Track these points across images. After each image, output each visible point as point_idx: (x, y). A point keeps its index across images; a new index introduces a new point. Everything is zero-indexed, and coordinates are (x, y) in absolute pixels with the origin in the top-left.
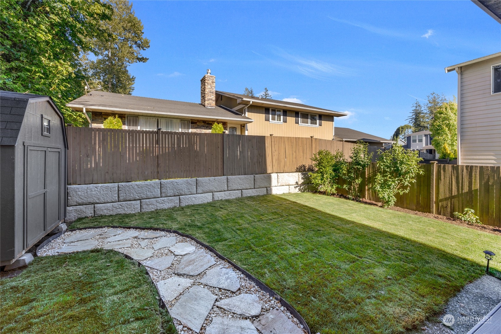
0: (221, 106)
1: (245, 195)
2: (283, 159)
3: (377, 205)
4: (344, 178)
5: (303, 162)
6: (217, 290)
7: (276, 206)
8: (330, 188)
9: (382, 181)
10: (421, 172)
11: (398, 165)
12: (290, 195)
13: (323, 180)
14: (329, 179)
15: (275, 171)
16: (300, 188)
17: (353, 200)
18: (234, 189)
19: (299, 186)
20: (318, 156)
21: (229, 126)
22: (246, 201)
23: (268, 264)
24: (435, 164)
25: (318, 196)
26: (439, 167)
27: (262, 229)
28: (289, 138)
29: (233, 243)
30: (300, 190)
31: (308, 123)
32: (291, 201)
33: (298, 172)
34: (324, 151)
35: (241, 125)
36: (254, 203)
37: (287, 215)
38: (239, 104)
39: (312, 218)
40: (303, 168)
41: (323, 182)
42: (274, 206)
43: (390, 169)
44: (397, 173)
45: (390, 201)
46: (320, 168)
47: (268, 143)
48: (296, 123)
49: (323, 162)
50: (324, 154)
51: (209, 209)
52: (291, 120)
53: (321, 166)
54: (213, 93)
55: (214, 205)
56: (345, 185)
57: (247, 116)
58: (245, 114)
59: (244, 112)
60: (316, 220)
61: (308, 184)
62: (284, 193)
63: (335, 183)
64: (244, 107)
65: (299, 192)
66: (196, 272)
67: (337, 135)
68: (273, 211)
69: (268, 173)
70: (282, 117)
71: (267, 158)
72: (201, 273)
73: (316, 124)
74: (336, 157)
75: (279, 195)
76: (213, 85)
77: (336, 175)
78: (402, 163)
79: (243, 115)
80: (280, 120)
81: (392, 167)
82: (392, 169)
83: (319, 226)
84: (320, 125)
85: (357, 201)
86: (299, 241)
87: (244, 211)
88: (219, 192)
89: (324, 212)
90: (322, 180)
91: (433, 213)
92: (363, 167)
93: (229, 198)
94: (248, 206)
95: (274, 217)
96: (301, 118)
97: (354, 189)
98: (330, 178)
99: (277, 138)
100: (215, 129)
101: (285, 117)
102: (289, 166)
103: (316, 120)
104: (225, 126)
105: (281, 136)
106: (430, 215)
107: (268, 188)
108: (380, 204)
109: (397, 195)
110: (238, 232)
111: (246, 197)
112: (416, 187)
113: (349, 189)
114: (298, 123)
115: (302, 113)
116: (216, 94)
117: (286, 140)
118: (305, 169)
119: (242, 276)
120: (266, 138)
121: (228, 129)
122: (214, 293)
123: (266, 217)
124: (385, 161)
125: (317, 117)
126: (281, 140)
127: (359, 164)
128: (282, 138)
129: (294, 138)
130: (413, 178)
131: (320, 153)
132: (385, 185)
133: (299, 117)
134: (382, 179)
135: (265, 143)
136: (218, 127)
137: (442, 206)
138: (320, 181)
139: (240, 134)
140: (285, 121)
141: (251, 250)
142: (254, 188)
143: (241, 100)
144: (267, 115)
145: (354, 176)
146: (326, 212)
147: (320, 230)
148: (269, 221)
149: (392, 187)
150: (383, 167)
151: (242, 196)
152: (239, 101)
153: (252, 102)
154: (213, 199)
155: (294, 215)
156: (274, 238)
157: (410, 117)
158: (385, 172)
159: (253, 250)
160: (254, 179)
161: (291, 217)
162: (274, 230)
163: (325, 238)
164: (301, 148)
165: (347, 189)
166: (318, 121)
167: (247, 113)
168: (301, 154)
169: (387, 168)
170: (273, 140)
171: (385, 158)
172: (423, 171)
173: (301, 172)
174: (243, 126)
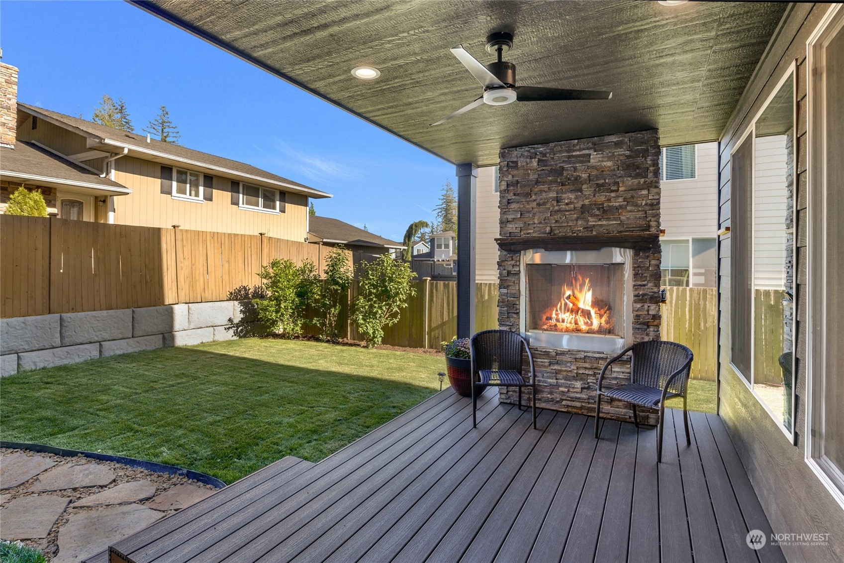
0: (33, 142)
1: (107, 353)
2: (201, 275)
3: (359, 345)
4: (314, 307)
5: (243, 280)
6: (70, 491)
7: (183, 364)
8: (292, 325)
9: (367, 307)
10: (413, 293)
11: (386, 284)
12: (214, 345)
13: (279, 312)
14: (291, 311)
15: (182, 299)
16: (237, 330)
17: (328, 341)
18: (79, 341)
19: (234, 327)
20: (271, 271)
21: (60, 197)
22: (113, 364)
23: (166, 442)
24: (428, 281)
25: (271, 342)
26: (431, 285)
27: (154, 401)
28: (216, 235)
29: (92, 430)
30: (236, 334)
31: (258, 206)
32: (218, 354)
33: (233, 300)
34: (282, 261)
35: (96, 198)
36: (134, 365)
37: (205, 374)
38: (92, 149)
39: (253, 373)
40: (242, 292)
41: (280, 316)
42: (178, 365)
43: (378, 290)
44: (385, 295)
45: (376, 337)
46: (275, 291)
47: (166, 243)
48: (233, 203)
49: (279, 281)
50: (282, 266)
51: (13, 389)
52: (222, 197)
53: (277, 287)
54: (8, 109)
55: (27, 381)
56: (316, 319)
57: (113, 179)
58: (107, 174)
59: (105, 169)
60: (259, 375)
61: (253, 322)
62: (202, 343)
63: (301, 317)
64: (107, 157)
65: (235, 338)
66: (15, 482)
67: (313, 232)
68: (178, 372)
69: (167, 303)
70: (201, 189)
71: (165, 274)
72: (27, 482)
73: (274, 208)
74: (303, 272)
75: (191, 346)
76: (10, 90)
77: (301, 303)
78: (391, 280)
79: (104, 175)
80: (197, 195)
81: (380, 286)
82: (380, 289)
83: (262, 382)
84: (283, 210)
85: (334, 343)
86: (224, 406)
87: (108, 382)
88: (38, 350)
89: (274, 364)
90: (277, 312)
91: (425, 347)
92: (342, 288)
93: (66, 362)
94: (120, 372)
95: (179, 381)
96: (243, 194)
97: (331, 324)
98: (293, 309)
99: (189, 234)
100: (19, 203)
101: (209, 190)
102: (214, 289)
103: (274, 202)
104: (50, 198)
105: (199, 229)
106: (421, 350)
107: (168, 335)
108: (363, 343)
109: (385, 328)
110: (101, 413)
111: (111, 356)
112: (408, 314)
113: (323, 324)
114: (237, 204)
115: (247, 186)
116: (19, 112)
117: (208, 238)
118: (247, 294)
119: (118, 465)
120: (163, 233)
121: (58, 203)
122: (63, 496)
123: (162, 384)
124: (371, 277)
125: (278, 196)
126: (196, 238)
127: (337, 283)
128: (201, 234)
129: (227, 235)
130: (405, 301)
131: (274, 264)
132: (370, 314)
133: (238, 192)
134: (367, 305)
135: (159, 243)
136: (28, 200)
137: (434, 336)
138: (274, 314)
139: (92, 220)
140: (208, 198)
141: (133, 431)
142: (133, 337)
143: (98, 141)
144: (166, 182)
145: (330, 303)
146: (279, 363)
147: (262, 387)
148: (168, 389)
149: (378, 316)
150: (369, 287)
151: (100, 355)
152: (90, 142)
153: (129, 150)
154: (18, 368)
155: (220, 374)
156: (179, 409)
157: (438, 207)
158: (371, 293)
159: (137, 431)
160: (133, 317)
161: (213, 377)
162: (180, 400)
163: (267, 395)
164: (240, 253)
165: (318, 325)
166: (278, 203)
167: (113, 171)
168: (241, 265)
169: (374, 289)
170: (179, 237)
171: (370, 272)
172: (415, 291)
173: (240, 299)
174: (102, 202)
